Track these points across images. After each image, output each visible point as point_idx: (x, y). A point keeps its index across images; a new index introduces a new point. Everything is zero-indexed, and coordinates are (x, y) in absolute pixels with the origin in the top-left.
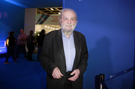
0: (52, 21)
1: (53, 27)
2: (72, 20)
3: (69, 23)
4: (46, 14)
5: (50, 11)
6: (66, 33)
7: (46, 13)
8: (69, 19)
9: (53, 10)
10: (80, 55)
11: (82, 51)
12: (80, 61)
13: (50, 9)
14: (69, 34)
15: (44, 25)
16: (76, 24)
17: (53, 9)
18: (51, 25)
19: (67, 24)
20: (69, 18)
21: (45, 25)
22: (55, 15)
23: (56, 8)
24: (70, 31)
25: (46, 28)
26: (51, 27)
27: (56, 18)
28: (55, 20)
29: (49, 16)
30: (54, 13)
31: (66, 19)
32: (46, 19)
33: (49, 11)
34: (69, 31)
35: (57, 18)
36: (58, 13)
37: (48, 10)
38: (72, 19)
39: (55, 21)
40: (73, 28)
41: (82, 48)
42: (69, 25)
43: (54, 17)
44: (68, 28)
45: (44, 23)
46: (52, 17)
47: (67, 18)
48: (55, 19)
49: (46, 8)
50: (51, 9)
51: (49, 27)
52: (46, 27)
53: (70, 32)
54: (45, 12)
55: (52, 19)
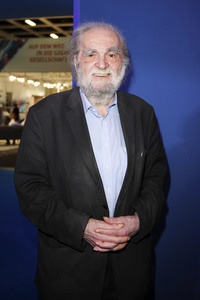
0: (33, 60)
1: (35, 81)
2: (111, 56)
3: (102, 66)
4: (12, 38)
5: (24, 27)
6: (93, 100)
7: (12, 35)
8: (102, 55)
9: (33, 24)
10: (139, 169)
11: (146, 156)
12: (141, 188)
13: (23, 23)
14: (105, 101)
15: (6, 74)
16: (124, 68)
17: (33, 21)
18: (28, 74)
19: (95, 71)
20: (102, 50)
21: (10, 73)
22: (41, 41)
23: (43, 19)
24: (106, 92)
25: (12, 83)
26: (28, 78)
27: (43, 50)
28: (39, 56)
29: (20, 45)
30: (36, 33)
31: (90, 53)
32: (11, 53)
33: (20, 30)
34: (102, 93)
35: (47, 50)
36: (48, 36)
37: (19, 26)
38: (111, 53)
39: (40, 60)
40: (116, 80)
41: (145, 147)
42: (102, 73)
43: (39, 49)
44: (99, 83)
45: (7, 67)
46: (31, 47)
47: (94, 52)
48: (40, 53)
49: (11, 21)
50: (28, 22)
51: (22, 80)
52: (12, 78)
53: (107, 96)
54: (10, 31)
55: (33, 53)
